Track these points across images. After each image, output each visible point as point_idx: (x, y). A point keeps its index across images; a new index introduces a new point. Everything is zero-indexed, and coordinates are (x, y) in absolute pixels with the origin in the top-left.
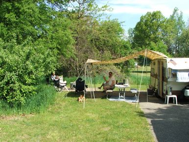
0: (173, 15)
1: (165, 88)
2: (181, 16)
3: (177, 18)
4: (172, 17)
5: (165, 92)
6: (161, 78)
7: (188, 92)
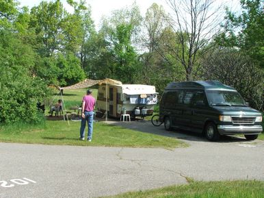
1: (119, 109)
5: (119, 113)
6: (115, 102)
7: (138, 111)
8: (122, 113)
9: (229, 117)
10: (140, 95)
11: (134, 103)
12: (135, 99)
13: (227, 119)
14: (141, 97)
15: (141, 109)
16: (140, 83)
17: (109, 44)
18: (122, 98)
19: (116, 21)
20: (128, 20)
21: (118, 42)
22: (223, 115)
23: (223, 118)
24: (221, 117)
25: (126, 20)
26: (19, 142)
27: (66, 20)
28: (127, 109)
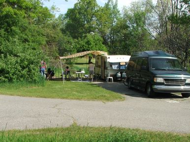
0: (108, 3)
1: (106, 73)
2: (116, 4)
3: (112, 7)
4: (107, 5)
5: (106, 76)
6: (103, 67)
7: (119, 74)
8: (107, 76)
9: (162, 79)
10: (120, 63)
11: (116, 69)
12: (117, 66)
13: (160, 80)
14: (121, 64)
15: (121, 73)
16: (121, 54)
17: (129, 27)
18: (108, 65)
19: (134, 10)
20: (143, 9)
21: (135, 25)
22: (157, 77)
23: (156, 79)
24: (155, 78)
25: (142, 9)
26: (7, 94)
27: (98, 11)
28: (110, 73)
